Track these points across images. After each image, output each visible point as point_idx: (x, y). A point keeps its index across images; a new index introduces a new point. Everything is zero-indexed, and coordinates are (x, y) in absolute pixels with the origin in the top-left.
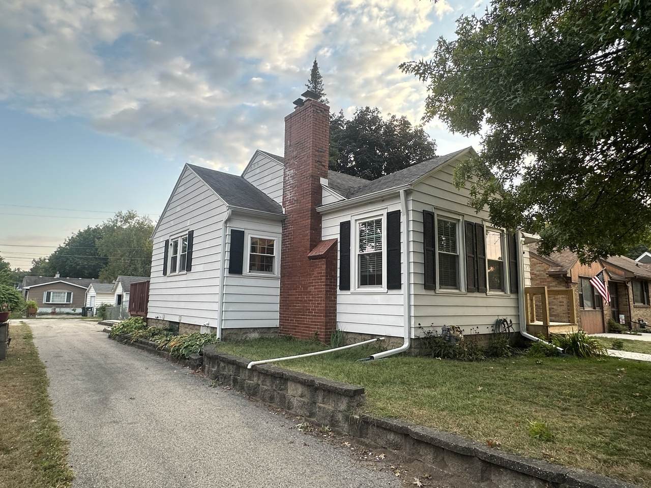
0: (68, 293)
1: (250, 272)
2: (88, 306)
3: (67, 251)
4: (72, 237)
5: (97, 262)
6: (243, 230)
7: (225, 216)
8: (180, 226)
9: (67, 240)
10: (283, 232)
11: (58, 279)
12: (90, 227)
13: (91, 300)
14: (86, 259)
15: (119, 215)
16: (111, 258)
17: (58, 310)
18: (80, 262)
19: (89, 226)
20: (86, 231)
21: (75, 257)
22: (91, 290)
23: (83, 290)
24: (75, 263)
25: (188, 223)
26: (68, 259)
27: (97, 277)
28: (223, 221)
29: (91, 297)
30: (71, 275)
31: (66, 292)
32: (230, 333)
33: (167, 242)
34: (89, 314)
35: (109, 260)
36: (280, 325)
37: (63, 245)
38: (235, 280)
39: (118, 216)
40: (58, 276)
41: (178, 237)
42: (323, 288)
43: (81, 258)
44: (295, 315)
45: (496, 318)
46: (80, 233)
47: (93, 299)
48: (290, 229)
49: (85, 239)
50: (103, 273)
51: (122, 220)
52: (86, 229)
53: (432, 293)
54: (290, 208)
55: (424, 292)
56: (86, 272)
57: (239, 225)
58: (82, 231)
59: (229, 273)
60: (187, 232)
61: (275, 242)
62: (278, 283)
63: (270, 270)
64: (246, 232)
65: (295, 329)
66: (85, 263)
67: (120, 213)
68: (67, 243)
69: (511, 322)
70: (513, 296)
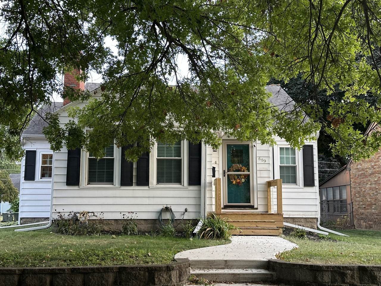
1: (41, 178)
6: (35, 150)
32: (26, 221)
38: (29, 184)
53: (75, 188)
59: (25, 180)
64: (38, 151)
69: (186, 210)
70: (192, 188)
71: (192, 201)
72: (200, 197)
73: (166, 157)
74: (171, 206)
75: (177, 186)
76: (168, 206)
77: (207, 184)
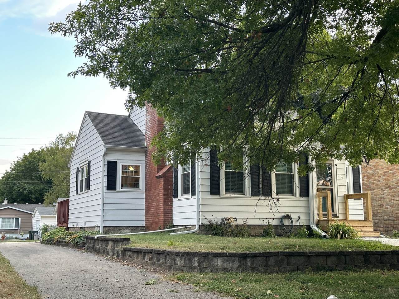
0: (16, 219)
1: (122, 189)
2: (34, 230)
3: (14, 176)
4: (18, 162)
5: (43, 187)
6: (116, 161)
7: (103, 152)
8: (84, 157)
9: (13, 165)
10: (146, 160)
11: (6, 205)
12: (35, 149)
13: (37, 225)
14: (33, 184)
15: (60, 137)
16: (55, 181)
17: (7, 236)
18: (27, 187)
19: (33, 149)
20: (31, 154)
21: (22, 182)
22: (36, 214)
23: (29, 215)
24: (22, 188)
25: (88, 155)
26: (15, 184)
27: (42, 201)
28: (102, 156)
29: (37, 220)
30: (18, 200)
31: (14, 217)
32: (109, 230)
33: (78, 168)
34: (35, 237)
35: (52, 184)
36: (145, 224)
37: (9, 170)
38: (111, 194)
39: (59, 139)
40: (6, 202)
41: (83, 166)
42: (162, 197)
43: (28, 183)
44: (151, 216)
45: (284, 214)
46: (25, 156)
47: (39, 222)
48: (149, 158)
49: (30, 162)
50: (47, 197)
51: (63, 142)
52: (31, 151)
53: (217, 197)
54: (149, 142)
55: (210, 196)
56: (33, 196)
57: (112, 157)
58: (27, 154)
59: (107, 189)
60: (87, 162)
61: (140, 167)
62: (143, 196)
63: (138, 187)
64: (118, 162)
65: (152, 226)
66: (32, 188)
67: (61, 135)
68: (13, 168)
69: (299, 217)
70: (302, 199)
71: (303, 210)
72: (309, 207)
73: (282, 172)
74: (290, 214)
75: (291, 197)
76: (289, 214)
77: (314, 196)
